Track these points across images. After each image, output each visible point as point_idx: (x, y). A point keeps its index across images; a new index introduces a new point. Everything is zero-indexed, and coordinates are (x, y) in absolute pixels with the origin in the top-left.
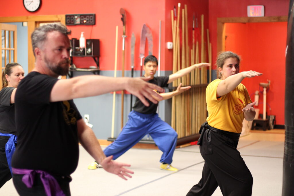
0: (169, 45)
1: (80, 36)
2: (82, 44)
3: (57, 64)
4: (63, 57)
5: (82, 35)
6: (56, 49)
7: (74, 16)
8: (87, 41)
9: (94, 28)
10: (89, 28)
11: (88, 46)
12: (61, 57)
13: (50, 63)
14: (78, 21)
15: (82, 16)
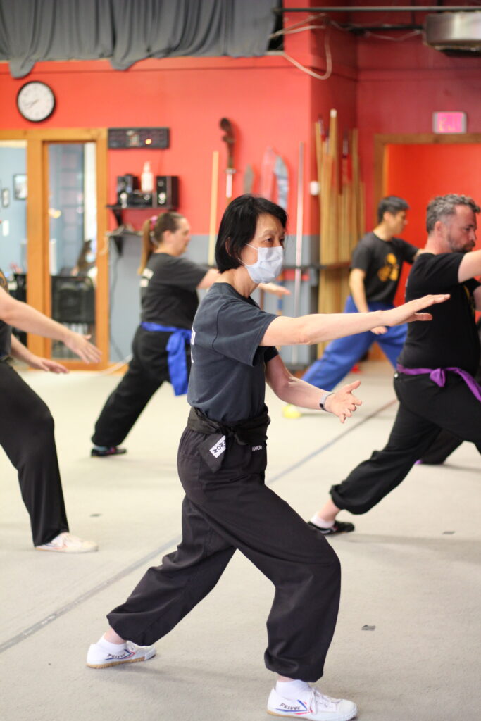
0: (314, 188)
1: (142, 171)
2: (147, 184)
3: (462, 246)
4: (470, 239)
5: (147, 168)
6: (464, 228)
7: (124, 131)
8: (158, 178)
9: (167, 153)
10: (156, 155)
11: (159, 189)
12: (468, 239)
13: (454, 243)
14: (135, 141)
15: (143, 133)
